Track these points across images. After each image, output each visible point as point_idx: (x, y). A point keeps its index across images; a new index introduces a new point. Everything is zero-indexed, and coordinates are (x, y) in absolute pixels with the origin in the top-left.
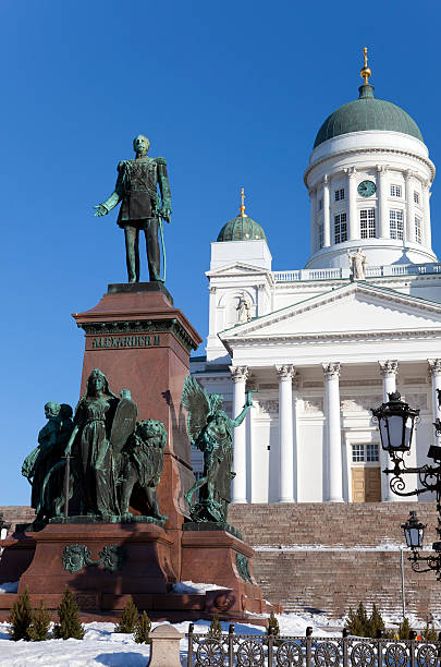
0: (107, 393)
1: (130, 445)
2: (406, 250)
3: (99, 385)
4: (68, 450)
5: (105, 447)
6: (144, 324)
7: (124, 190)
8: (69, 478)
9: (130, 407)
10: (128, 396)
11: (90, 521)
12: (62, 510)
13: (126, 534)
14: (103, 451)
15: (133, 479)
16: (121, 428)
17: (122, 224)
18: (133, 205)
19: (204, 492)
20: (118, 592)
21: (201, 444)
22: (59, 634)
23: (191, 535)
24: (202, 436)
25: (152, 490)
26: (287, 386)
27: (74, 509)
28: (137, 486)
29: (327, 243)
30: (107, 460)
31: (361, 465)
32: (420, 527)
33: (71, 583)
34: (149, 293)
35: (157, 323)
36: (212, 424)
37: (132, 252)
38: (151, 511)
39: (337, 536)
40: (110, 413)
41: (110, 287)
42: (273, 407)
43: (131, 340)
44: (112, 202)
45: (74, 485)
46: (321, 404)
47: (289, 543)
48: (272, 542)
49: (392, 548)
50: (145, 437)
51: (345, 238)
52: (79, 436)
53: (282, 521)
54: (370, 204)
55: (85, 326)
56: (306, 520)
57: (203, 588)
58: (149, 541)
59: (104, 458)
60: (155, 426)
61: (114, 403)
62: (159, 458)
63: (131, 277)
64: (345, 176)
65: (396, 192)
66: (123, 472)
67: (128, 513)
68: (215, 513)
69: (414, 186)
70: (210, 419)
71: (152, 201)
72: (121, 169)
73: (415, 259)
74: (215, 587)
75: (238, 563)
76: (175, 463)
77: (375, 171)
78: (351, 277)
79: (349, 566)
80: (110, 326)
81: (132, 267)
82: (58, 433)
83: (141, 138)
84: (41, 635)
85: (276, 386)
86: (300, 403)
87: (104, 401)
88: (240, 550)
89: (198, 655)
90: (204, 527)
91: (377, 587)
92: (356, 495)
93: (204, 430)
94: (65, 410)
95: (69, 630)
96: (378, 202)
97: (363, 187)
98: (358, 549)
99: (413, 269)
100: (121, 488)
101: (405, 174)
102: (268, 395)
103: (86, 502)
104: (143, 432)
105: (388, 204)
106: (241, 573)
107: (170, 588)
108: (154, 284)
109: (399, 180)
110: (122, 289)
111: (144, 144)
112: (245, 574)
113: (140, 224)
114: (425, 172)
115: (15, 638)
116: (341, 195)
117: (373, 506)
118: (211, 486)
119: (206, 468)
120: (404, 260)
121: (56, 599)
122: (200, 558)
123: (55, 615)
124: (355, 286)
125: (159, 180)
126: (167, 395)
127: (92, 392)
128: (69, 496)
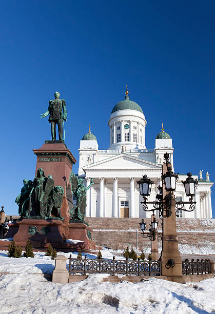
0: (44, 176)
1: (51, 194)
2: (137, 145)
3: (41, 173)
4: (31, 195)
5: (43, 194)
6: (57, 154)
7: (51, 110)
8: (31, 204)
9: (52, 181)
10: (51, 177)
11: (38, 218)
12: (28, 214)
13: (48, 223)
14: (42, 195)
15: (53, 205)
16: (49, 188)
17: (50, 121)
18: (54, 115)
19: (76, 210)
20: (45, 242)
21: (76, 194)
22: (25, 255)
23: (72, 224)
24: (76, 192)
25: (59, 209)
26: (102, 183)
27: (32, 214)
28: (54, 207)
29: (115, 142)
30: (44, 198)
31: (123, 207)
32: (145, 224)
33: (29, 238)
34: (59, 144)
35: (61, 154)
36: (80, 188)
37: (53, 131)
38: (59, 216)
39: (116, 227)
40: (45, 183)
41: (46, 141)
42: (98, 190)
43: (52, 159)
44: (47, 114)
45: (33, 207)
46: (112, 189)
47: (102, 229)
48: (97, 228)
49: (132, 231)
50: (57, 191)
51: (120, 141)
52: (34, 190)
53: (100, 222)
54: (127, 131)
55: (37, 154)
56: (107, 222)
57: (76, 242)
58: (56, 225)
59: (43, 198)
60: (60, 188)
61: (46, 179)
62: (61, 198)
63: (53, 139)
64: (120, 123)
65: (135, 128)
66: (49, 203)
67: (51, 216)
68: (80, 217)
69: (140, 127)
70: (79, 186)
71: (61, 114)
72: (50, 103)
73: (140, 148)
74: (80, 241)
75: (88, 234)
76: (67, 201)
77: (129, 122)
78: (122, 152)
79: (120, 236)
80: (45, 154)
81: (53, 135)
82: (27, 189)
83: (57, 92)
84: (19, 256)
85: (99, 184)
86: (106, 189)
87: (43, 179)
88: (88, 230)
89: (73, 265)
90: (77, 222)
91: (127, 242)
92: (121, 216)
93: (77, 190)
94: (30, 182)
95: (29, 254)
96: (130, 131)
97: (125, 126)
98: (122, 231)
99: (139, 151)
100: (48, 208)
101: (138, 123)
102: (96, 186)
103: (36, 212)
104: (56, 190)
105: (133, 132)
106: (89, 237)
107: (65, 241)
108: (60, 141)
109: (136, 125)
110: (50, 142)
111: (58, 95)
112: (90, 237)
113: (56, 121)
114: (144, 123)
115: (10, 256)
116: (119, 128)
117: (127, 219)
118: (79, 208)
119: (77, 203)
120: (137, 148)
121: (24, 243)
122: (75, 232)
123: (24, 249)
124: (123, 155)
125: (63, 107)
126: (64, 178)
127: (39, 176)
128: (31, 210)
